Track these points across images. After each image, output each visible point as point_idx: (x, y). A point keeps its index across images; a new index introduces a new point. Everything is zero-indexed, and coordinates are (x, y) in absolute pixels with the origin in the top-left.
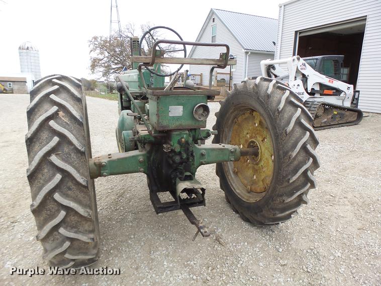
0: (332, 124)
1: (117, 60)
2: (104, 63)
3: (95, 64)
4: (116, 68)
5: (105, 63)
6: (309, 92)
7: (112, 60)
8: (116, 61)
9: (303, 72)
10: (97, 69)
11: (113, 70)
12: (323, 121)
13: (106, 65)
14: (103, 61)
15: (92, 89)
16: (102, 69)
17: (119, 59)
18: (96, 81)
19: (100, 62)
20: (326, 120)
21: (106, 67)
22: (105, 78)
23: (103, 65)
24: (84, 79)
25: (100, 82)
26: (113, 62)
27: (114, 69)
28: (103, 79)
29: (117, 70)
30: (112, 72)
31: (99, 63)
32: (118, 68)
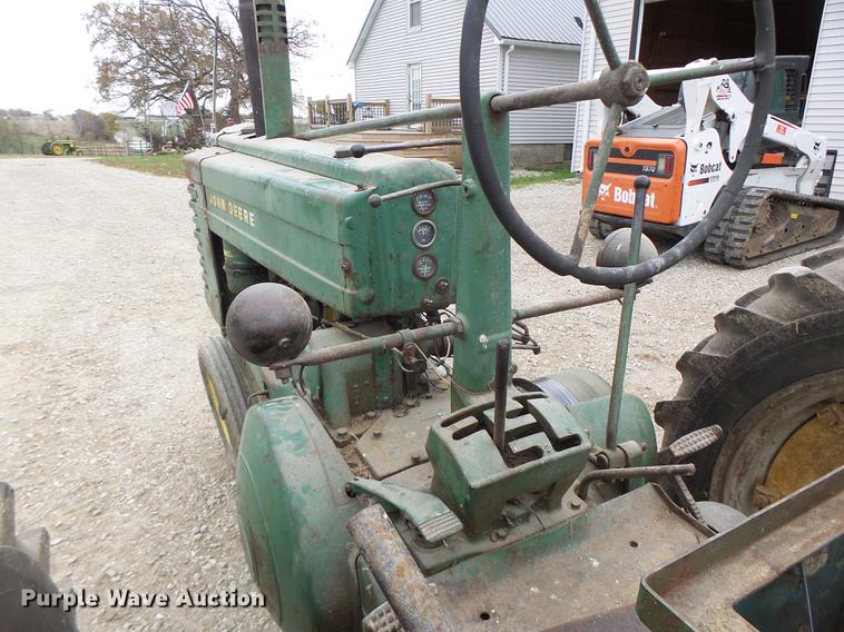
0: (785, 245)
1: (163, 64)
2: (131, 73)
3: (107, 76)
4: (162, 86)
5: (134, 72)
6: (732, 161)
7: (152, 64)
8: (163, 68)
9: (722, 105)
10: (116, 88)
11: (155, 91)
12: (767, 241)
13: (137, 77)
14: (128, 69)
15: (109, 138)
16: (128, 89)
17: (168, 63)
18: (116, 118)
19: (121, 70)
20: (772, 237)
21: (136, 83)
22: (137, 110)
23: (128, 76)
24: (85, 112)
25: (126, 118)
26: (153, 69)
27: (158, 87)
28: (133, 113)
29: (167, 91)
30: (153, 95)
31: (116, 71)
32: (170, 87)
